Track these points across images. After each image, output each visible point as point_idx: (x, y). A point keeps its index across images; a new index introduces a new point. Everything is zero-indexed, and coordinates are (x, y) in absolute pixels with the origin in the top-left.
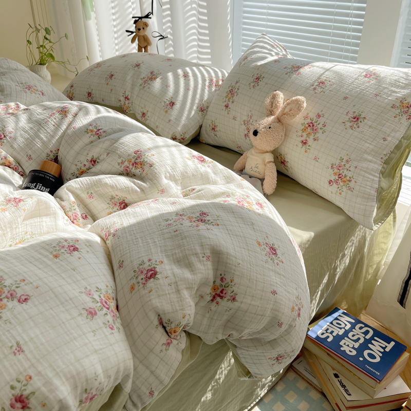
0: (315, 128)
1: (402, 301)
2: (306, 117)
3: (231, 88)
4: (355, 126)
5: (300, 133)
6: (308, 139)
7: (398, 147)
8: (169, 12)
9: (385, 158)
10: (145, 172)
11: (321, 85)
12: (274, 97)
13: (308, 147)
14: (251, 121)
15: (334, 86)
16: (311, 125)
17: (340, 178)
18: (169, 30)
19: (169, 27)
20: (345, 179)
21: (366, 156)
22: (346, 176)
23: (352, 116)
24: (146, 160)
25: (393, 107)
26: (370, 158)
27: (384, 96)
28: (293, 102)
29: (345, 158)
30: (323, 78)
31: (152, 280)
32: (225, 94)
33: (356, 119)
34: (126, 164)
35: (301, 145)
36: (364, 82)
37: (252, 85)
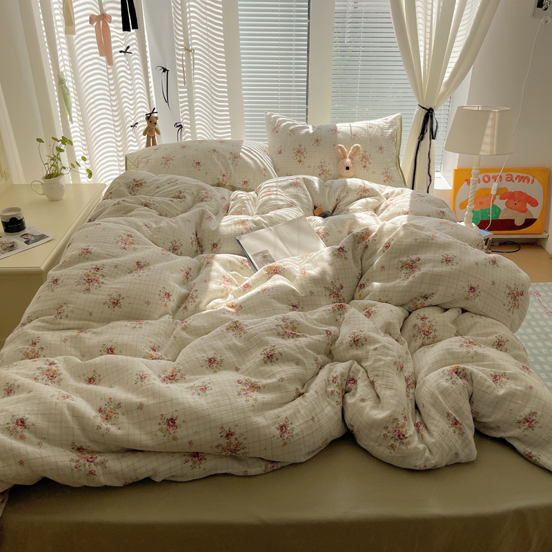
0: (366, 158)
3: (296, 150)
4: (382, 152)
6: (366, 164)
7: (396, 157)
9: (396, 163)
11: (355, 136)
13: (367, 168)
15: (362, 135)
17: (388, 178)
22: (390, 176)
23: (379, 148)
25: (390, 139)
26: (392, 165)
27: (385, 135)
28: (354, 148)
29: (386, 168)
32: (294, 155)
35: (363, 168)
36: (372, 131)
37: (315, 145)
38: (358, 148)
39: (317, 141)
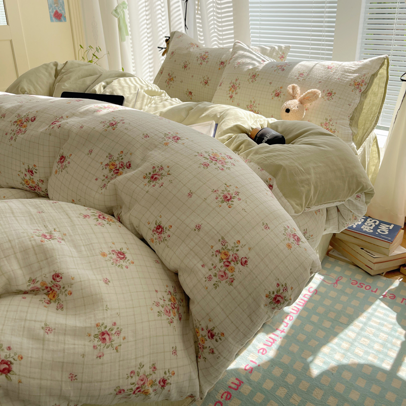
28: (311, 92)
38: (315, 94)
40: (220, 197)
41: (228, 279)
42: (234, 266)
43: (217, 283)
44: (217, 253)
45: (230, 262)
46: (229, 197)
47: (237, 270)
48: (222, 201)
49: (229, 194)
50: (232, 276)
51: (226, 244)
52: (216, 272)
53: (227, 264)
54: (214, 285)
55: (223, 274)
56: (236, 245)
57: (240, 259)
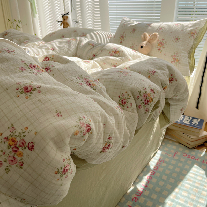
0: (162, 44)
1: (197, 107)
2: (158, 41)
3: (121, 36)
4: (177, 41)
5: (157, 46)
6: (160, 48)
7: (192, 48)
8: (80, 11)
9: (189, 52)
10: (120, 54)
11: (161, 29)
12: (145, 35)
13: (161, 51)
14: (134, 46)
15: (166, 29)
16: (161, 43)
17: (176, 60)
18: (80, 19)
19: (80, 18)
20: (177, 60)
21: (183, 51)
22: (177, 59)
23: (175, 38)
24: (119, 50)
25: (188, 34)
26: (184, 52)
27: (185, 31)
28: (153, 35)
29: (176, 53)
30: (161, 27)
31: (155, 73)
32: (119, 38)
33: (177, 39)
34: (111, 53)
35: (158, 51)
36: (176, 27)
37: (132, 32)
38: (156, 35)
39: (134, 30)
40: (21, 88)
41: (18, 163)
42: (22, 151)
43: (8, 168)
44: (5, 140)
45: (18, 148)
46: (29, 89)
47: (25, 155)
48: (22, 92)
49: (30, 86)
50: (21, 160)
51: (14, 131)
52: (5, 157)
53: (15, 149)
54: (5, 170)
55: (12, 159)
56: (24, 131)
57: (27, 144)
